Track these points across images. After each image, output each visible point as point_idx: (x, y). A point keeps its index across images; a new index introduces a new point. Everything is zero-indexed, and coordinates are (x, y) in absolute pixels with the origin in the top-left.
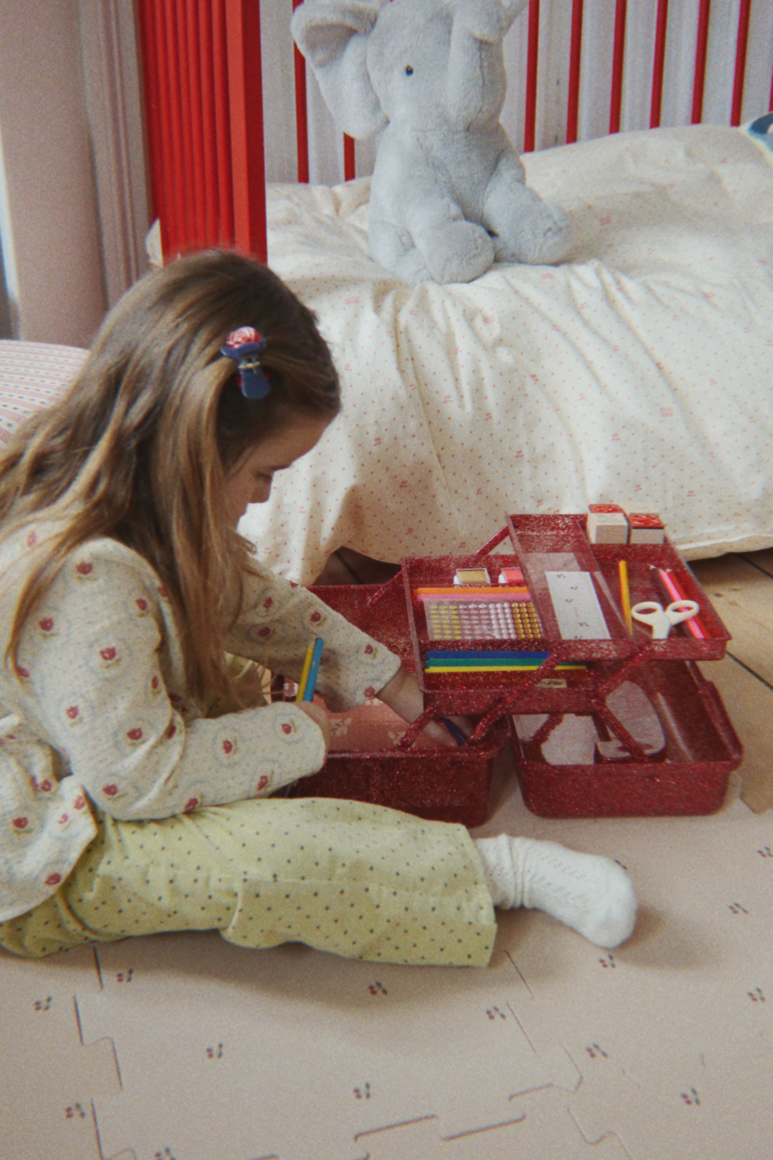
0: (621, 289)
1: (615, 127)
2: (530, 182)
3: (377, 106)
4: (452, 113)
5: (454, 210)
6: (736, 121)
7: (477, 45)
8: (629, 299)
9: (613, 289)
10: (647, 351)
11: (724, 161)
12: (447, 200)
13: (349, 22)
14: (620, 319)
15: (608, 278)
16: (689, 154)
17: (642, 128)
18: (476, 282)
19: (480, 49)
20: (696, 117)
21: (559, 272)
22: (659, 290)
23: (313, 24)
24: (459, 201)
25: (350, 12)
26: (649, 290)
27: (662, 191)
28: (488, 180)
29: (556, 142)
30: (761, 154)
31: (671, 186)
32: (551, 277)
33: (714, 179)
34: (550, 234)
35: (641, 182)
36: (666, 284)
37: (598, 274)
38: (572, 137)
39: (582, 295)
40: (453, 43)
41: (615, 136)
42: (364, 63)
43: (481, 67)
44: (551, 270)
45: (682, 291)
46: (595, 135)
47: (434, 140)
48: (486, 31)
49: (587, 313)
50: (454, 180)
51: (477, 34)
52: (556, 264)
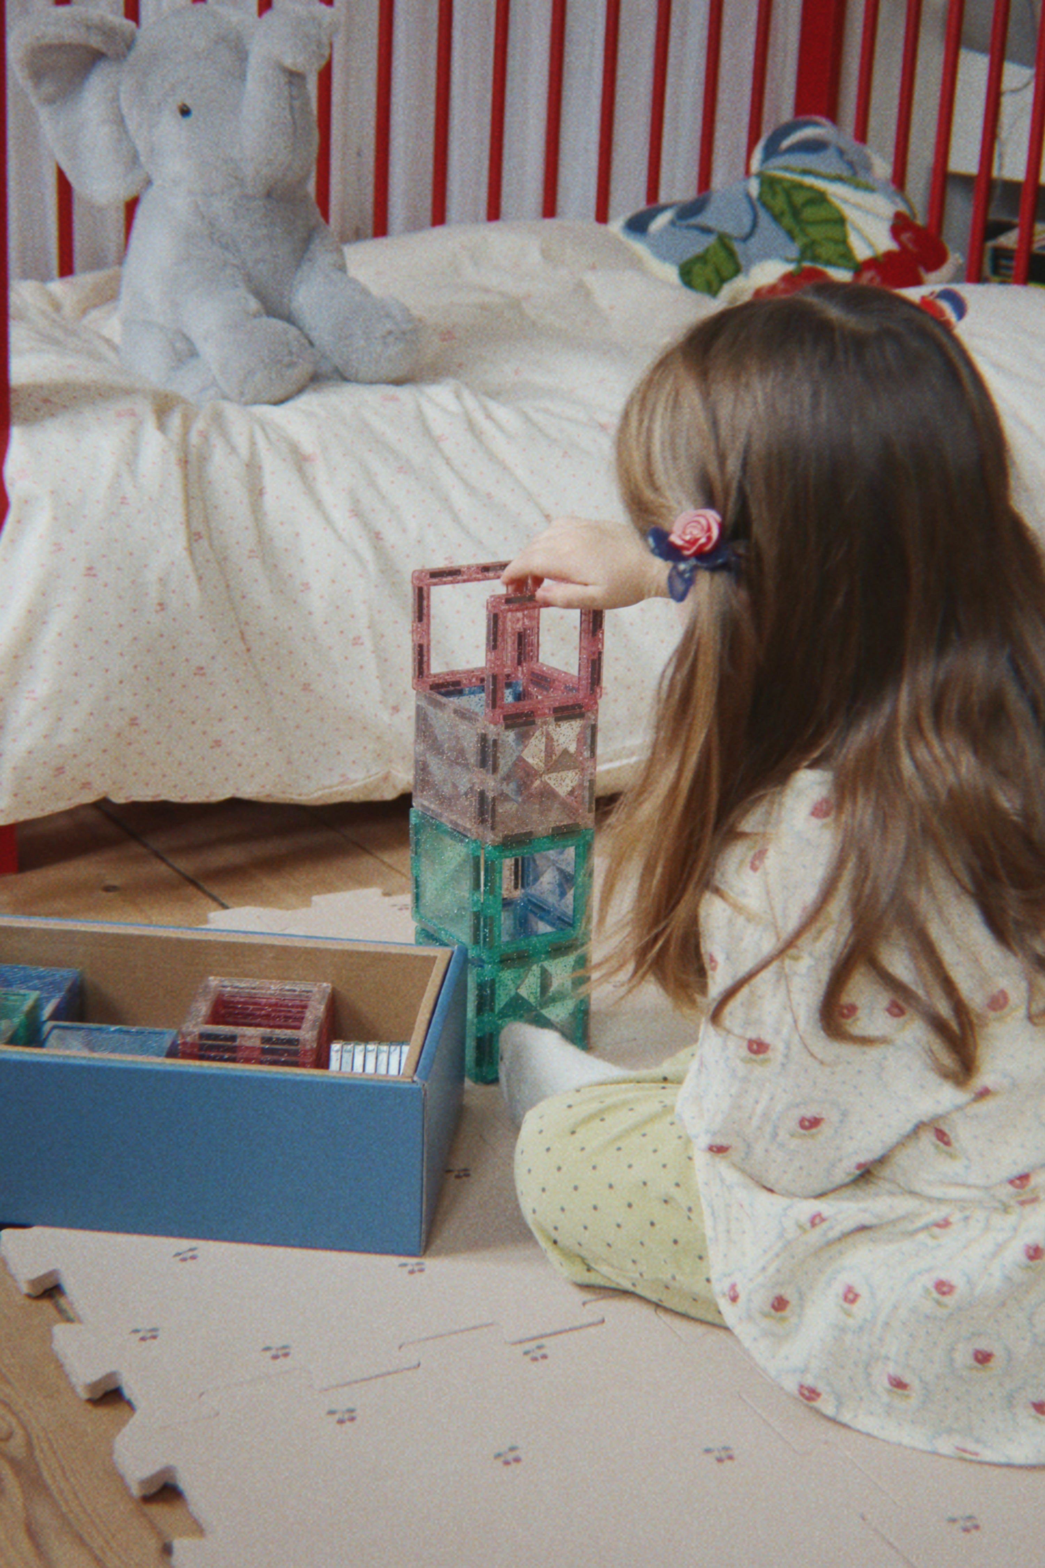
0: (489, 417)
1: (439, 217)
2: (352, 272)
3: (134, 160)
4: (249, 171)
5: (253, 304)
6: (602, 216)
7: (283, 79)
8: (500, 428)
9: (479, 417)
10: (530, 497)
11: (593, 268)
12: (242, 291)
13: (95, 41)
14: (492, 457)
15: (470, 402)
16: (545, 253)
17: (476, 220)
18: (290, 404)
19: (290, 83)
20: (549, 209)
21: (404, 393)
22: (539, 418)
23: (43, 42)
24: (259, 294)
25: (98, 28)
26: (528, 419)
27: (515, 304)
28: (298, 266)
29: (358, 236)
30: (640, 260)
31: (528, 297)
32: (395, 399)
33: (582, 290)
34: (391, 339)
35: (487, 291)
36: (546, 411)
37: (458, 396)
38: (381, 228)
39: (439, 424)
40: (249, 77)
41: (439, 230)
42: (116, 99)
43: (292, 108)
44: (392, 390)
45: (570, 420)
46: (413, 226)
47: (221, 206)
48: (300, 59)
49: (447, 447)
50: (250, 264)
51: (288, 62)
52: (398, 382)
